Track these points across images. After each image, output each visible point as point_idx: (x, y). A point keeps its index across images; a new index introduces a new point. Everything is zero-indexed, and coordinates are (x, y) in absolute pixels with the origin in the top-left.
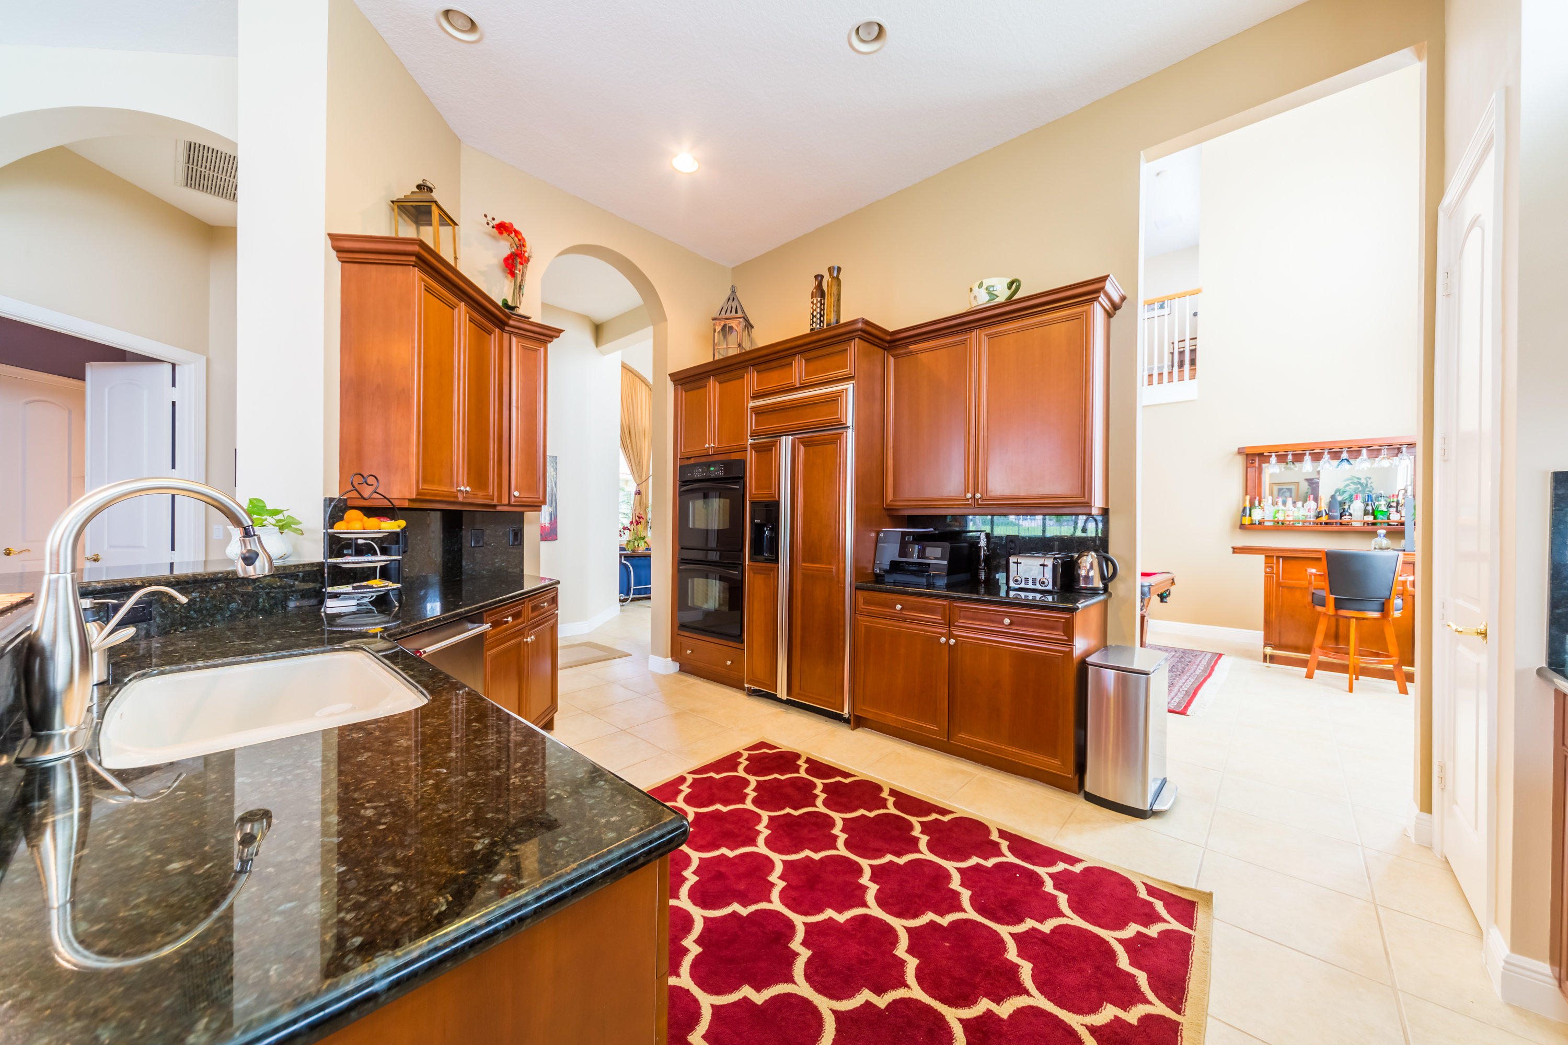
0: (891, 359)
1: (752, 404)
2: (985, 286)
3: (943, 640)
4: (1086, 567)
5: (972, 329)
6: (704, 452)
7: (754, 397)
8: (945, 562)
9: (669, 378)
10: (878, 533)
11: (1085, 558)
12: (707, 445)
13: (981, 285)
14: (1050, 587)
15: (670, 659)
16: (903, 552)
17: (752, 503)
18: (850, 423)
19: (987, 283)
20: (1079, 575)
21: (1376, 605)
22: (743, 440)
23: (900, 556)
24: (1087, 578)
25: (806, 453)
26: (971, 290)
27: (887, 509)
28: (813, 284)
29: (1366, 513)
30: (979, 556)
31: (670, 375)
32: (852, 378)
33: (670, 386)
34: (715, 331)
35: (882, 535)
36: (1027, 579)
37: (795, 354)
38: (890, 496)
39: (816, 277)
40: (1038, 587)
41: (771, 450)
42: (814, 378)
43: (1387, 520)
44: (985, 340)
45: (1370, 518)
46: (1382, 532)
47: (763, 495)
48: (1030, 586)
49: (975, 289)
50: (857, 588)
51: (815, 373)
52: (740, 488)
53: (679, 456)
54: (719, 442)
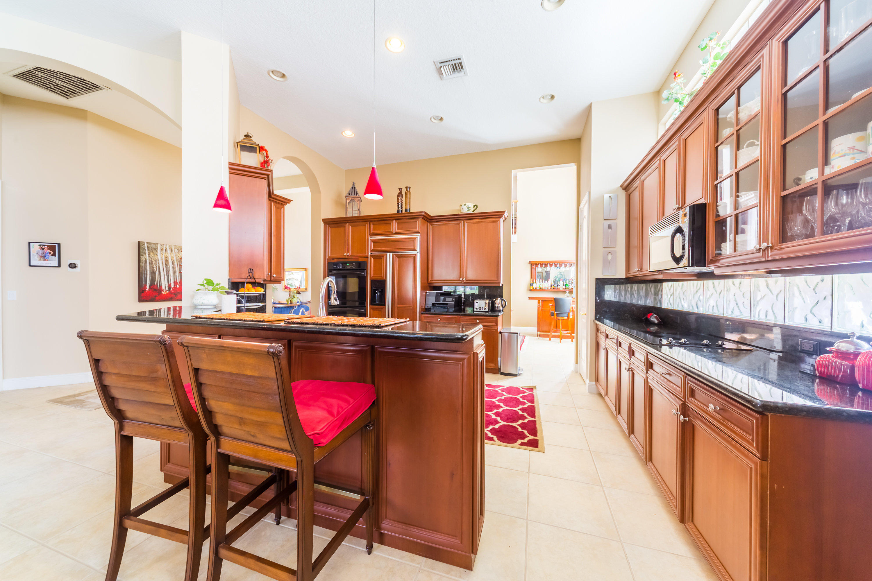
0: (431, 226)
1: (370, 238)
2: (466, 205)
4: (497, 303)
5: (462, 220)
6: (343, 257)
7: (372, 235)
8: (453, 303)
9: (322, 221)
10: (426, 293)
11: (498, 300)
12: (346, 254)
13: (465, 205)
14: (487, 310)
16: (437, 299)
17: (372, 281)
18: (418, 249)
19: (467, 204)
20: (495, 306)
21: (566, 315)
22: (366, 253)
23: (436, 301)
24: (498, 307)
25: (399, 261)
26: (461, 206)
27: (428, 284)
28: (398, 191)
30: (462, 301)
31: (323, 219)
32: (419, 233)
33: (322, 224)
34: (346, 202)
35: (428, 293)
36: (480, 308)
37: (393, 220)
38: (430, 279)
39: (399, 189)
40: (484, 310)
41: (382, 258)
42: (402, 231)
43: (568, 288)
44: (466, 224)
45: (564, 287)
46: (567, 291)
47: (378, 277)
48: (481, 310)
49: (463, 206)
50: (422, 314)
51: (402, 229)
52: (365, 274)
53: (327, 258)
54: (352, 253)
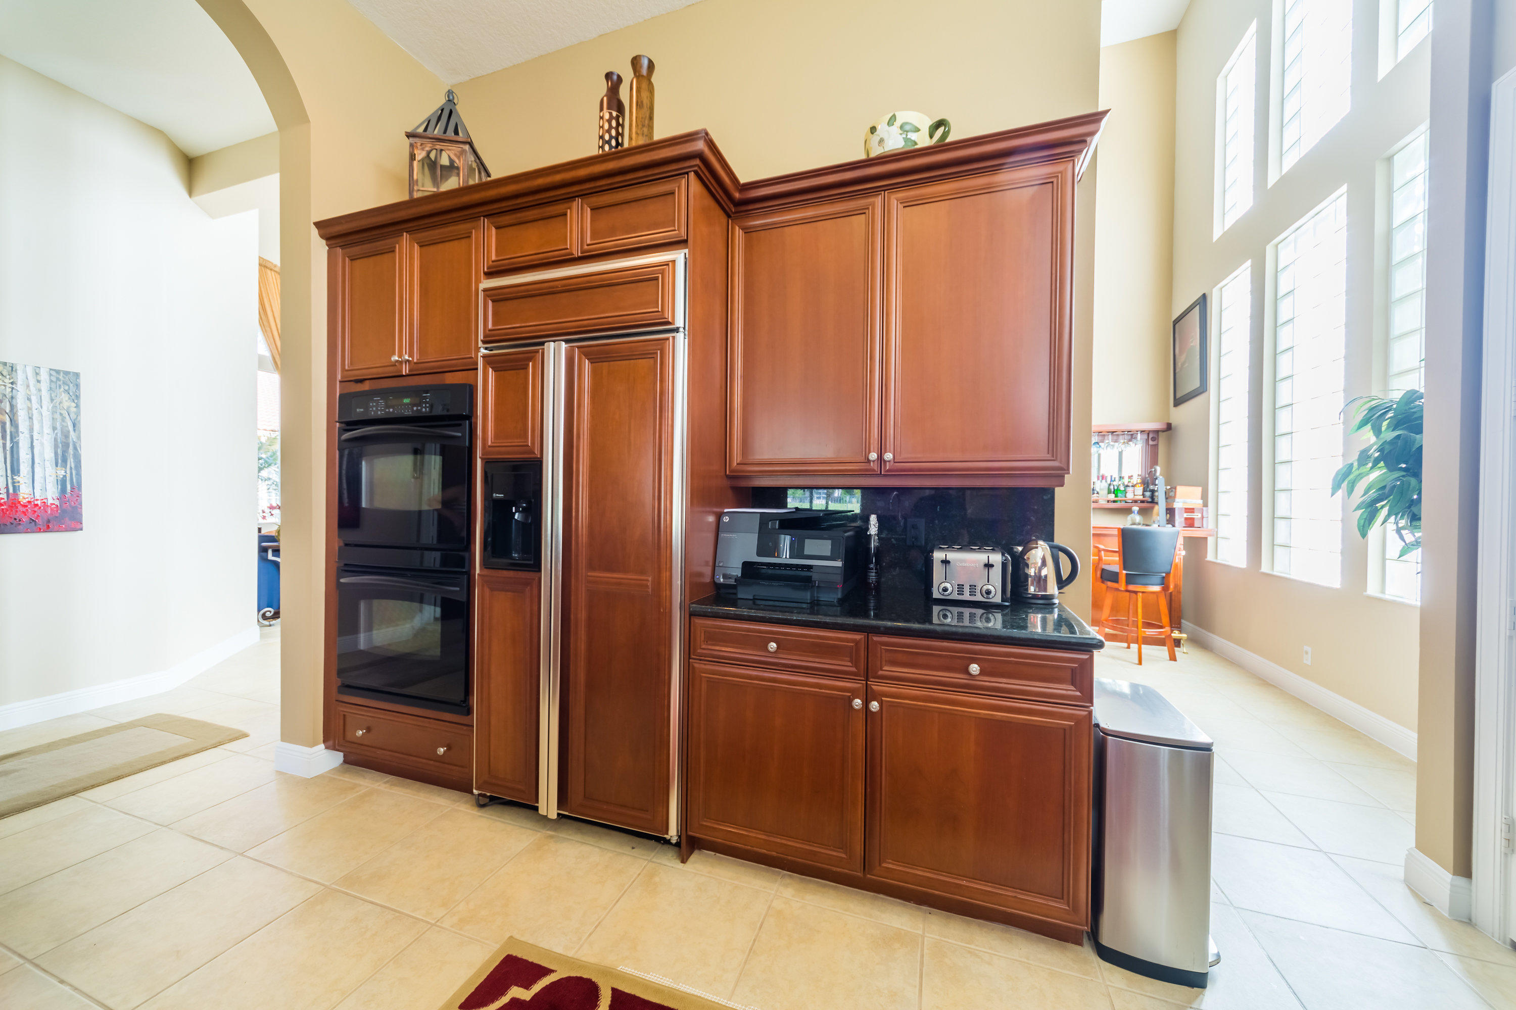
0: (738, 233)
1: (487, 286)
2: (898, 123)
3: (858, 703)
4: (1036, 563)
5: (876, 191)
6: (390, 371)
7: (490, 274)
8: (839, 564)
9: (315, 232)
10: (719, 516)
11: (1033, 551)
12: (395, 358)
13: (892, 121)
14: (998, 599)
15: (322, 746)
16: (767, 545)
17: (487, 462)
18: (679, 322)
19: (900, 119)
20: (1027, 576)
21: (1157, 579)
22: (470, 352)
23: (759, 554)
24: (1041, 581)
25: (595, 374)
26: (873, 130)
27: (728, 477)
28: (602, 88)
29: (1109, 492)
30: (869, 549)
31: (318, 225)
32: (681, 243)
34: (412, 157)
35: (726, 519)
36: (961, 587)
37: (572, 198)
38: (736, 457)
39: (608, 76)
40: (979, 598)
41: (526, 368)
42: (610, 244)
43: (1124, 498)
44: (895, 210)
45: (1112, 497)
47: (510, 450)
48: (966, 596)
49: (882, 128)
50: (692, 614)
51: (612, 231)
52: (464, 436)
53: (339, 377)
54: (421, 352)
